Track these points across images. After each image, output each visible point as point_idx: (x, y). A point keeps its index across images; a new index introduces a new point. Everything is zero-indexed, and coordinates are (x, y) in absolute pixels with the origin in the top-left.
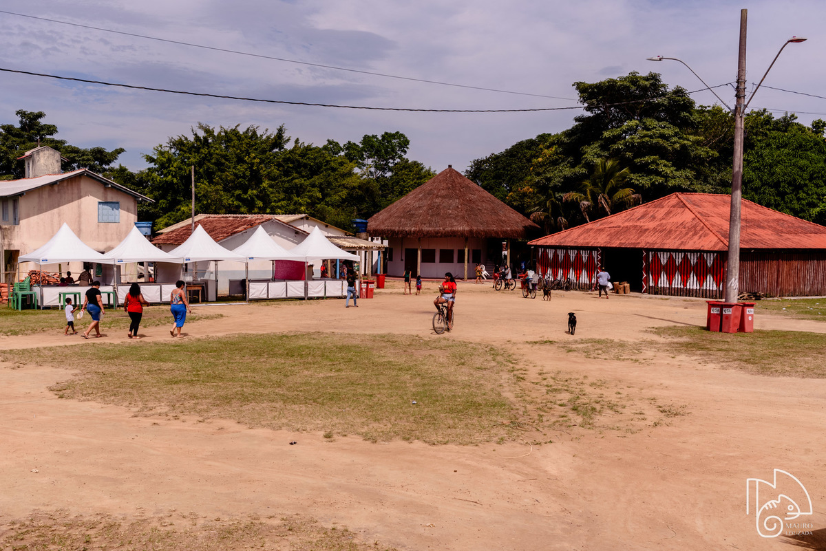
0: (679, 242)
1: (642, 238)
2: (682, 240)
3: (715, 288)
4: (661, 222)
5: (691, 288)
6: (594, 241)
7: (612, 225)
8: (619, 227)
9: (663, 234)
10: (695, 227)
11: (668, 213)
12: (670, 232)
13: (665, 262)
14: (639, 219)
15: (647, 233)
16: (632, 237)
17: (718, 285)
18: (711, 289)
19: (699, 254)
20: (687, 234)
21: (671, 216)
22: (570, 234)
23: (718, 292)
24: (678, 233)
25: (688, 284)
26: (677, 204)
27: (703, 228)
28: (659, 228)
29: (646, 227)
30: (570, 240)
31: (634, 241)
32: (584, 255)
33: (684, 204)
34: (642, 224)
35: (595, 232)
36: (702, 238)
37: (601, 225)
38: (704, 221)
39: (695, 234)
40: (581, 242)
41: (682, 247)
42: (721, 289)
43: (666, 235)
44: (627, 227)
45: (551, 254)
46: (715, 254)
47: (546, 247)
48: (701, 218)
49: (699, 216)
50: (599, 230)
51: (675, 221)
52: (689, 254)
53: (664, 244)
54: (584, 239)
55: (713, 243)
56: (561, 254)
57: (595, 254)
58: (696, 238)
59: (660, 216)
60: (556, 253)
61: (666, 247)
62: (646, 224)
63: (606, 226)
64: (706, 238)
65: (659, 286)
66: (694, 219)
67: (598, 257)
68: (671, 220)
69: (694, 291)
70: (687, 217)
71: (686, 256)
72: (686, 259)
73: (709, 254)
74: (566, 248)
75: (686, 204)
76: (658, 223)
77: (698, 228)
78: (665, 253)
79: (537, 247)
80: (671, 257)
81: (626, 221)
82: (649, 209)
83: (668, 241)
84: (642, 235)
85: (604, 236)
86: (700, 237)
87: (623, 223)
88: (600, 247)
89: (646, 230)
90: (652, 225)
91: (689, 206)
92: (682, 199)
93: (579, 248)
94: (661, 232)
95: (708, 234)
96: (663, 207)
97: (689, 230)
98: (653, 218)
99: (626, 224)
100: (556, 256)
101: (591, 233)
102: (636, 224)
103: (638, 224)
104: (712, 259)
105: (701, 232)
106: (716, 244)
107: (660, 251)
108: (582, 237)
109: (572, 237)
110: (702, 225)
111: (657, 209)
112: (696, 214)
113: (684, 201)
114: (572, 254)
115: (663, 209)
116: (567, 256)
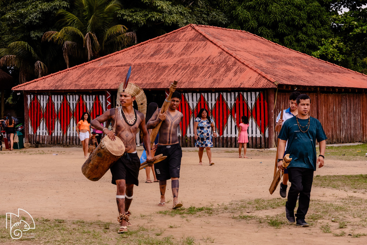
0: (211, 80)
1: (162, 77)
2: (214, 77)
3: (259, 135)
4: (182, 57)
5: (229, 136)
6: (100, 83)
7: (119, 63)
8: (130, 65)
9: (188, 71)
10: (225, 61)
11: (187, 48)
12: (196, 68)
13: (195, 105)
14: (152, 55)
15: (167, 71)
16: (149, 76)
17: (263, 131)
18: (254, 136)
19: (237, 94)
20: (217, 70)
21: (192, 50)
22: (66, 75)
23: (263, 140)
24: (206, 69)
25: (225, 132)
26: (196, 37)
27: (235, 63)
28: (180, 65)
29: (164, 64)
30: (68, 83)
31: (153, 81)
32: (88, 102)
33: (204, 36)
34: (157, 61)
35: (100, 72)
36: (238, 73)
37: (105, 63)
38: (234, 55)
39: (228, 69)
40: (83, 84)
41: (216, 86)
42: (267, 135)
43: (192, 73)
44: (139, 65)
45: (43, 101)
46: (258, 93)
47: (36, 93)
48: (230, 52)
49: (226, 49)
50: (105, 69)
51: (199, 56)
52: (225, 94)
53: (193, 83)
54: (87, 81)
55: (253, 80)
56: (57, 101)
57: (102, 99)
58: (231, 74)
59: (179, 51)
60: (50, 100)
61: (196, 86)
62: (163, 60)
63: (111, 64)
64: (243, 74)
65: (188, 135)
66: (221, 53)
67: (106, 103)
68: (194, 55)
69: (233, 140)
70: (212, 51)
71: (221, 99)
72: (221, 102)
73: (249, 94)
74: (64, 93)
75: (207, 36)
76: (177, 59)
77: (230, 63)
78: (195, 94)
79: (25, 93)
80: (202, 98)
81: (136, 58)
82: (162, 44)
83: (197, 80)
84: (161, 74)
85: (112, 76)
86: (236, 73)
87: (134, 60)
88: (108, 90)
89: (165, 67)
90: (170, 61)
91: (211, 38)
92: (200, 31)
93: (81, 93)
94: (185, 69)
95: (244, 70)
96: (179, 41)
97: (219, 66)
98: (170, 53)
99: (138, 62)
100: (50, 104)
101: (95, 74)
102: (150, 61)
103: (153, 60)
104: (254, 99)
105: (235, 68)
106: (257, 82)
107: (187, 93)
108: (84, 78)
109: (71, 78)
110: (233, 59)
111: (172, 44)
112: (223, 47)
113: (204, 34)
114: (73, 101)
115: (180, 43)
116: (65, 105)
